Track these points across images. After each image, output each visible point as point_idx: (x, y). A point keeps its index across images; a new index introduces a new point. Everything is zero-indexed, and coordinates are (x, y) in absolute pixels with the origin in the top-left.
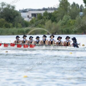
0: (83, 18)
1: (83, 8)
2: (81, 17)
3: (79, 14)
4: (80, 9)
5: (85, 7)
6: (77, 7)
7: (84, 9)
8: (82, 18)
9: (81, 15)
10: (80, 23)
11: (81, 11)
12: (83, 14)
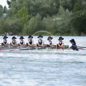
0: (7, 19)
1: (7, 9)
2: (4, 18)
3: (3, 15)
4: (4, 10)
5: (8, 9)
6: (1, 9)
7: (7, 11)
8: (5, 20)
9: (4, 17)
10: (3, 24)
11: (5, 12)
12: (6, 16)
